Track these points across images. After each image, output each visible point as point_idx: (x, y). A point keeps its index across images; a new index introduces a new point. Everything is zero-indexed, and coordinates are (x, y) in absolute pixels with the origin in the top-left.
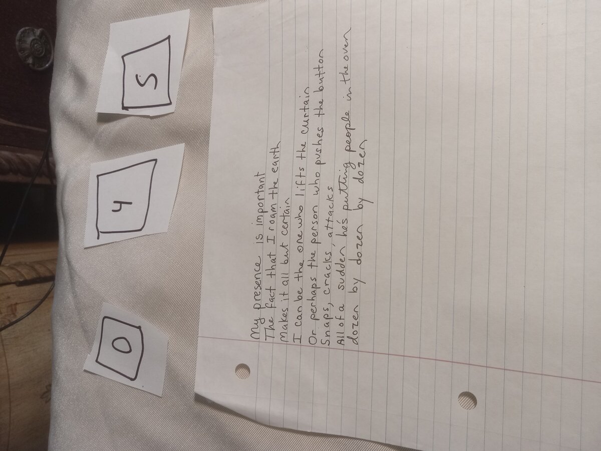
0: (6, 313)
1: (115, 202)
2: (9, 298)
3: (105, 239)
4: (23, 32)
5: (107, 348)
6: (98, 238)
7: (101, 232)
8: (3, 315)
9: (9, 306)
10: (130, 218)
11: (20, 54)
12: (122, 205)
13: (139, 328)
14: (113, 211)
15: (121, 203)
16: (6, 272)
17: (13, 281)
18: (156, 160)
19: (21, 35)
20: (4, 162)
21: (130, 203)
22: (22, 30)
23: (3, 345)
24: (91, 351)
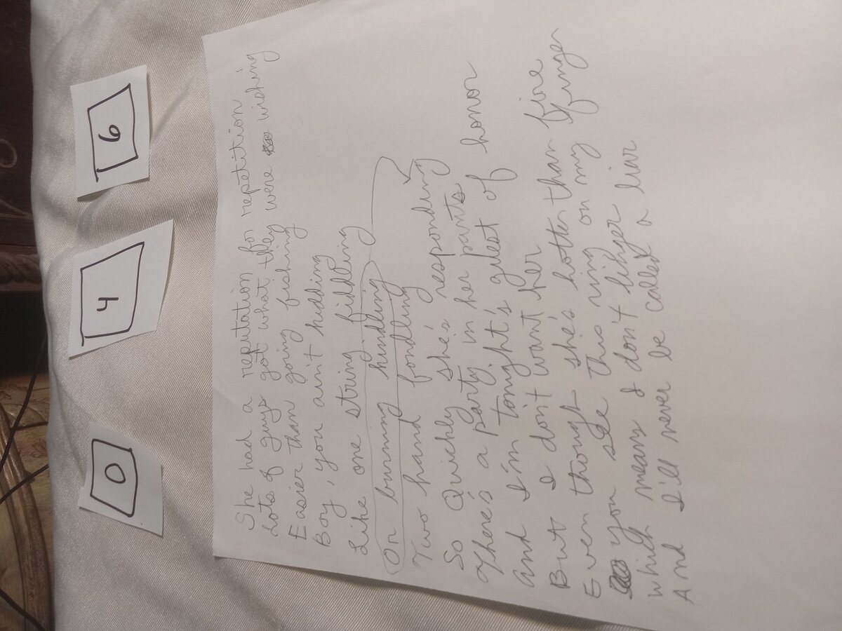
1: (100, 299)
3: (90, 344)
5: (99, 476)
6: (83, 345)
7: (87, 337)
10: (117, 317)
12: (108, 301)
13: (130, 450)
14: (99, 310)
15: (107, 299)
18: (143, 243)
21: (117, 299)
24: (84, 481)
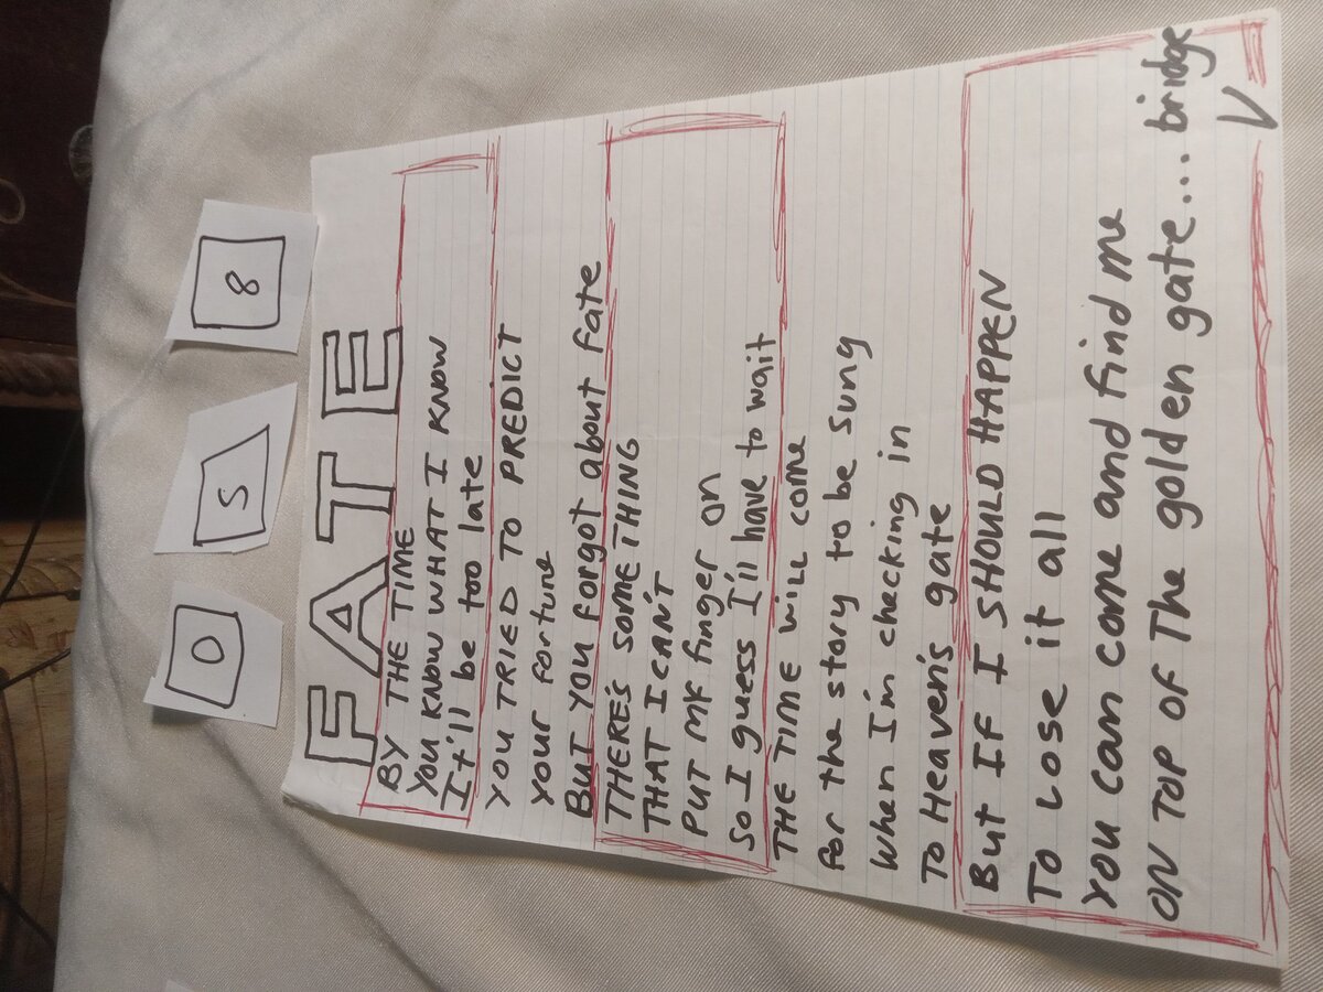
0: (45, 649)
2: (52, 620)
4: (81, 136)
8: (40, 651)
9: (50, 637)
11: (76, 175)
16: (49, 574)
17: (60, 590)
19: (78, 141)
20: (43, 375)
22: (80, 131)
23: (37, 707)
